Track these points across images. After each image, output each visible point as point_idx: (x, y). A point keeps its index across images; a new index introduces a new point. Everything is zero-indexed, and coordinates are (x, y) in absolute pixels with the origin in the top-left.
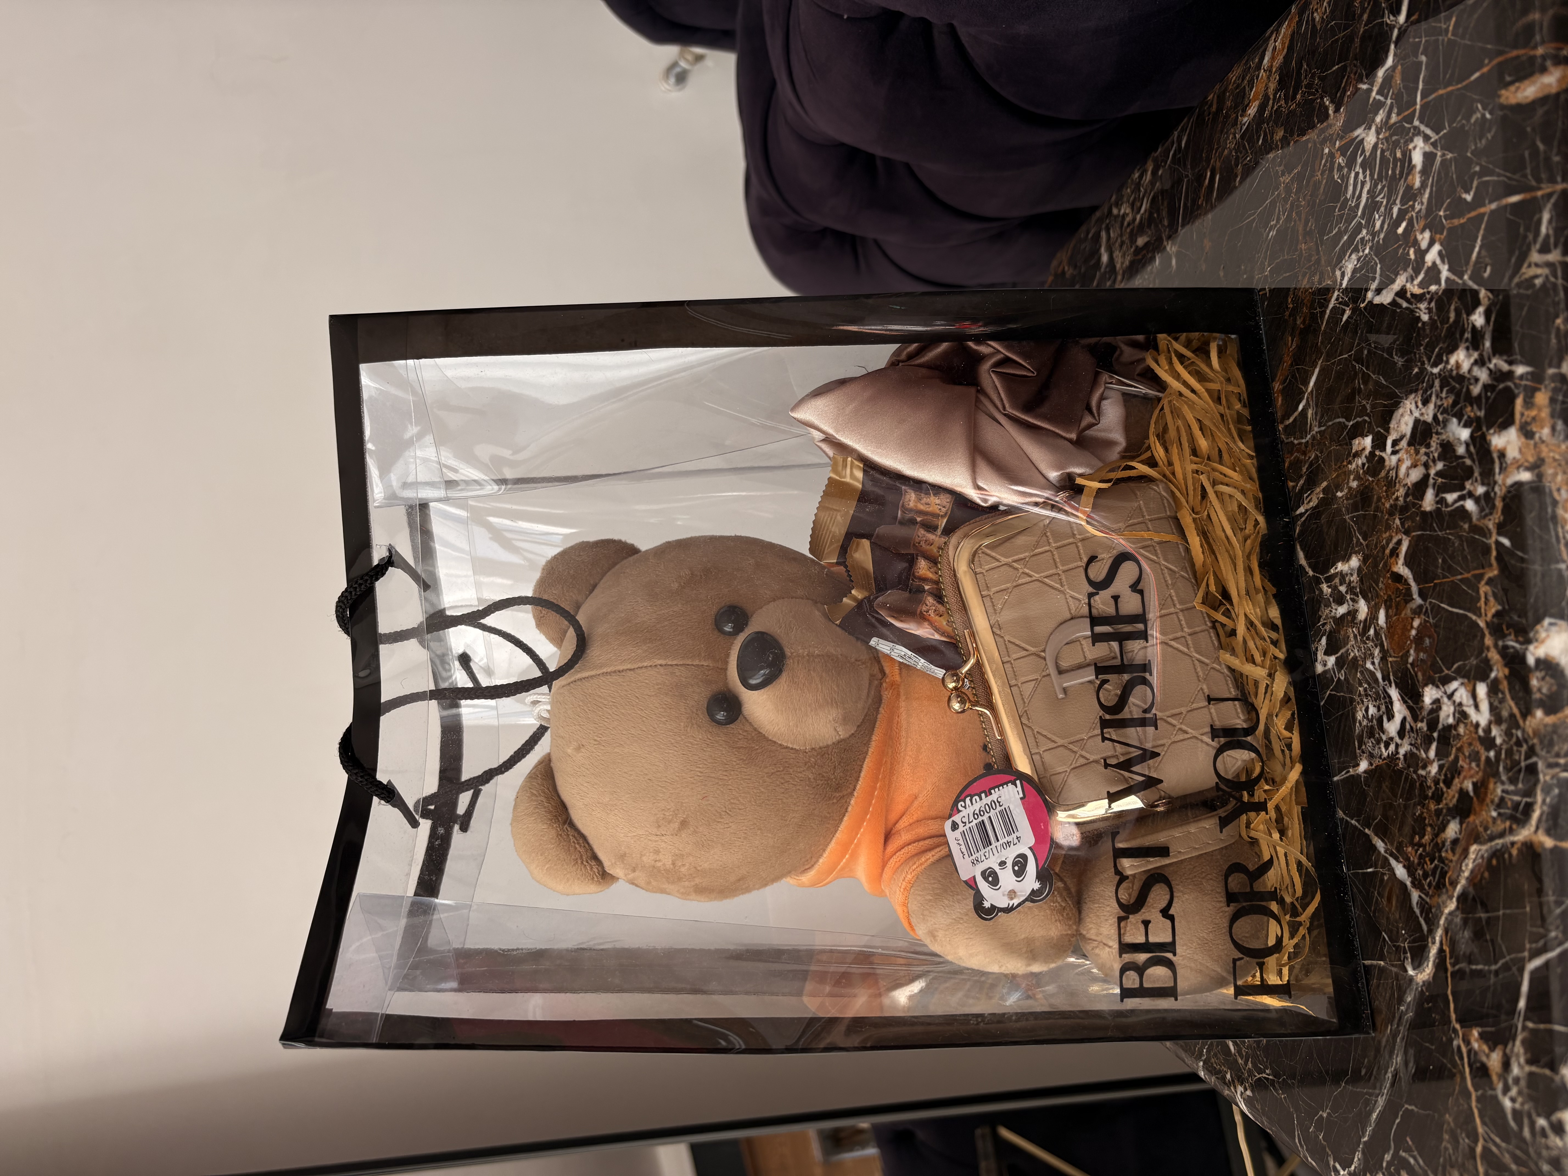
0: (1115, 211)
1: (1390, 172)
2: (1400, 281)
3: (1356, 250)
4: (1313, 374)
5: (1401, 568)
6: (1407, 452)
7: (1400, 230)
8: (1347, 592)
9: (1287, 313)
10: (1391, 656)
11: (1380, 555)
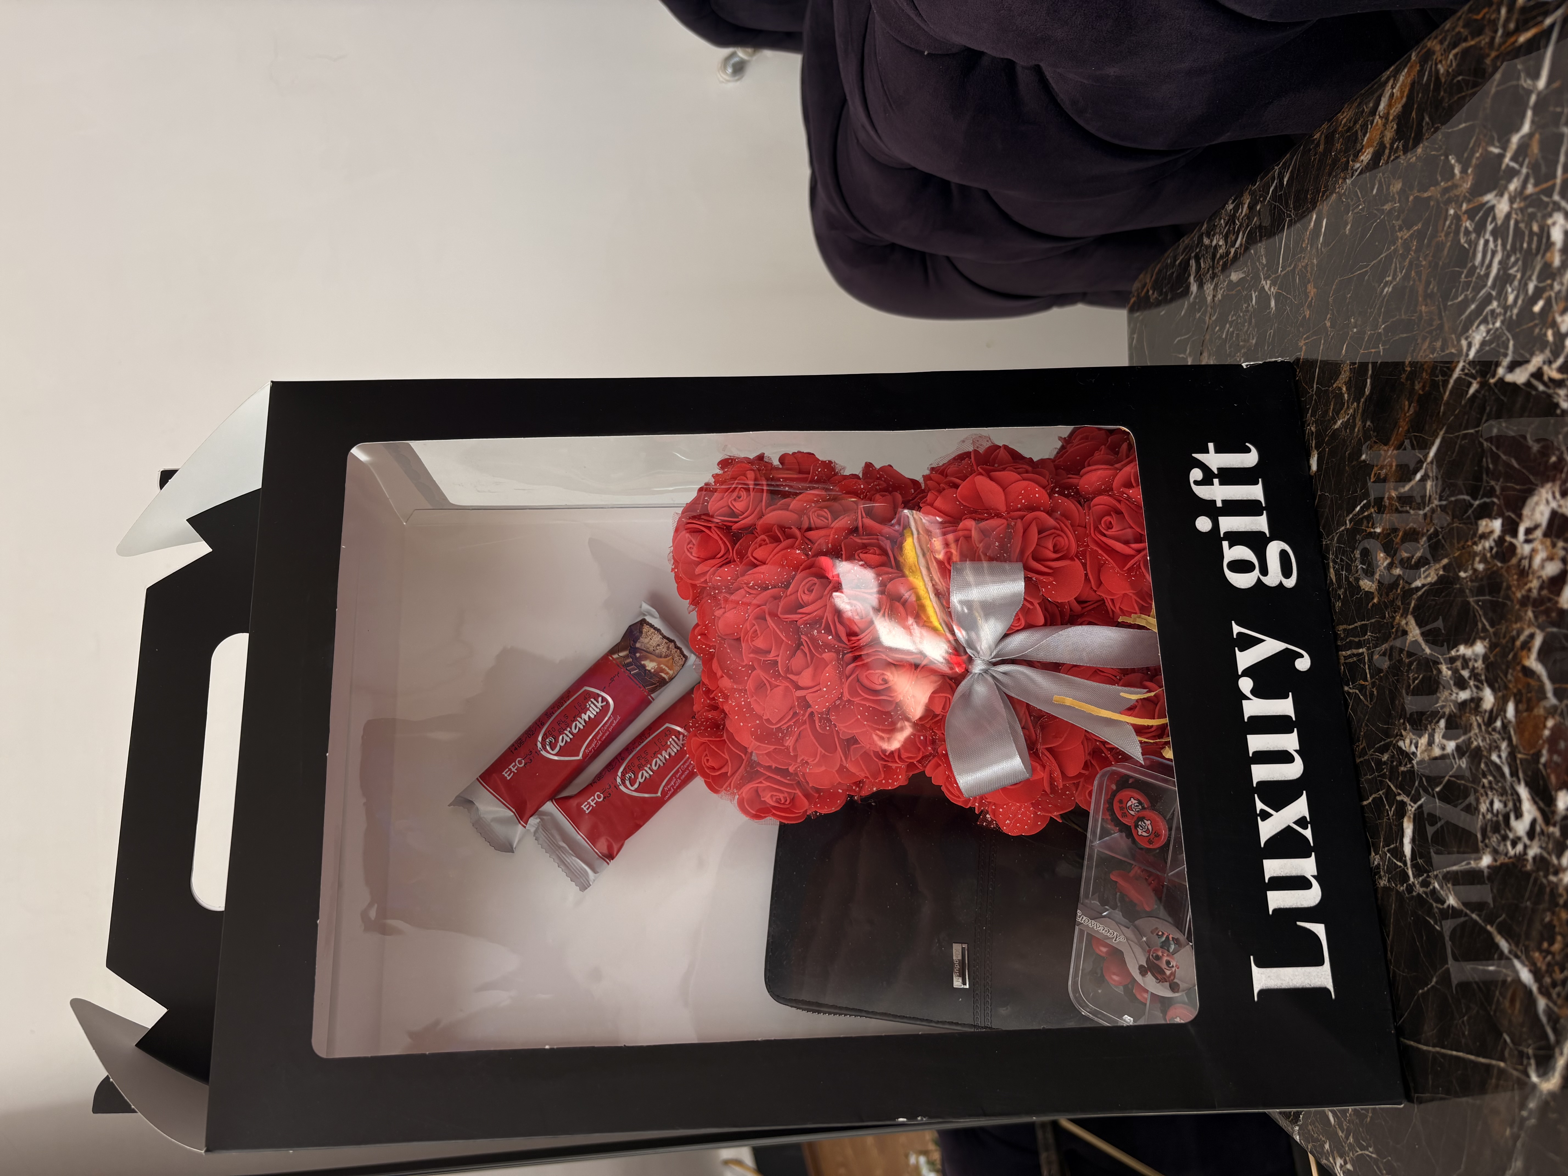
0: (1206, 241)
1: (1525, 245)
2: (1537, 361)
3: (1485, 321)
4: (1433, 444)
5: (1533, 662)
6: (1542, 543)
7: (1537, 308)
8: (1470, 678)
9: (1404, 376)
10: (1520, 752)
11: (1510, 645)
